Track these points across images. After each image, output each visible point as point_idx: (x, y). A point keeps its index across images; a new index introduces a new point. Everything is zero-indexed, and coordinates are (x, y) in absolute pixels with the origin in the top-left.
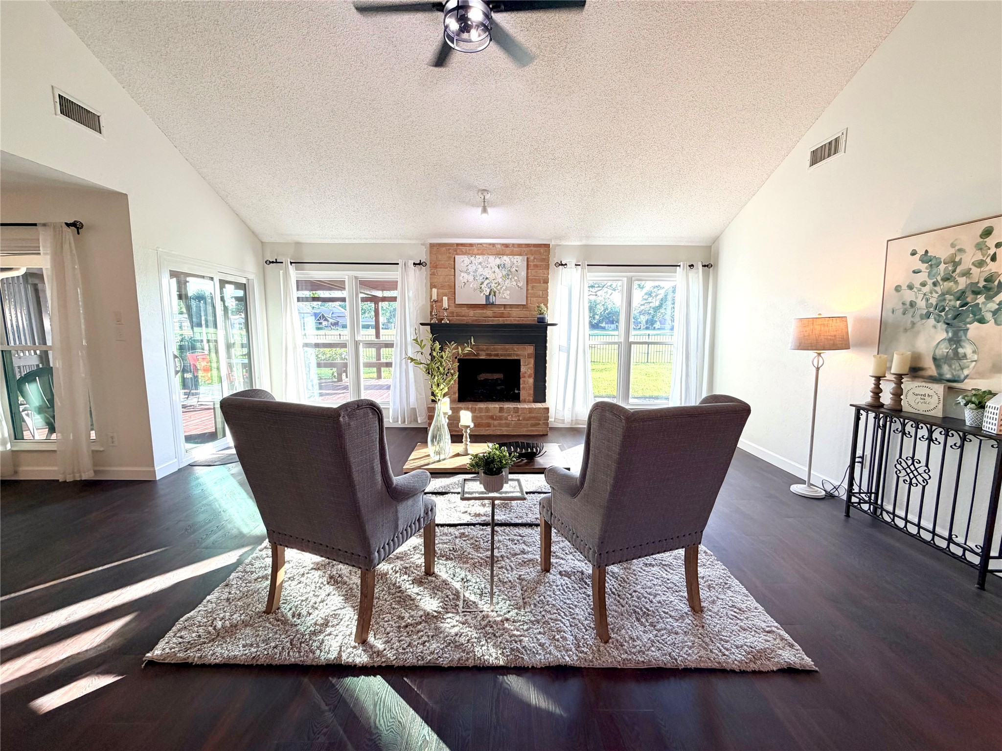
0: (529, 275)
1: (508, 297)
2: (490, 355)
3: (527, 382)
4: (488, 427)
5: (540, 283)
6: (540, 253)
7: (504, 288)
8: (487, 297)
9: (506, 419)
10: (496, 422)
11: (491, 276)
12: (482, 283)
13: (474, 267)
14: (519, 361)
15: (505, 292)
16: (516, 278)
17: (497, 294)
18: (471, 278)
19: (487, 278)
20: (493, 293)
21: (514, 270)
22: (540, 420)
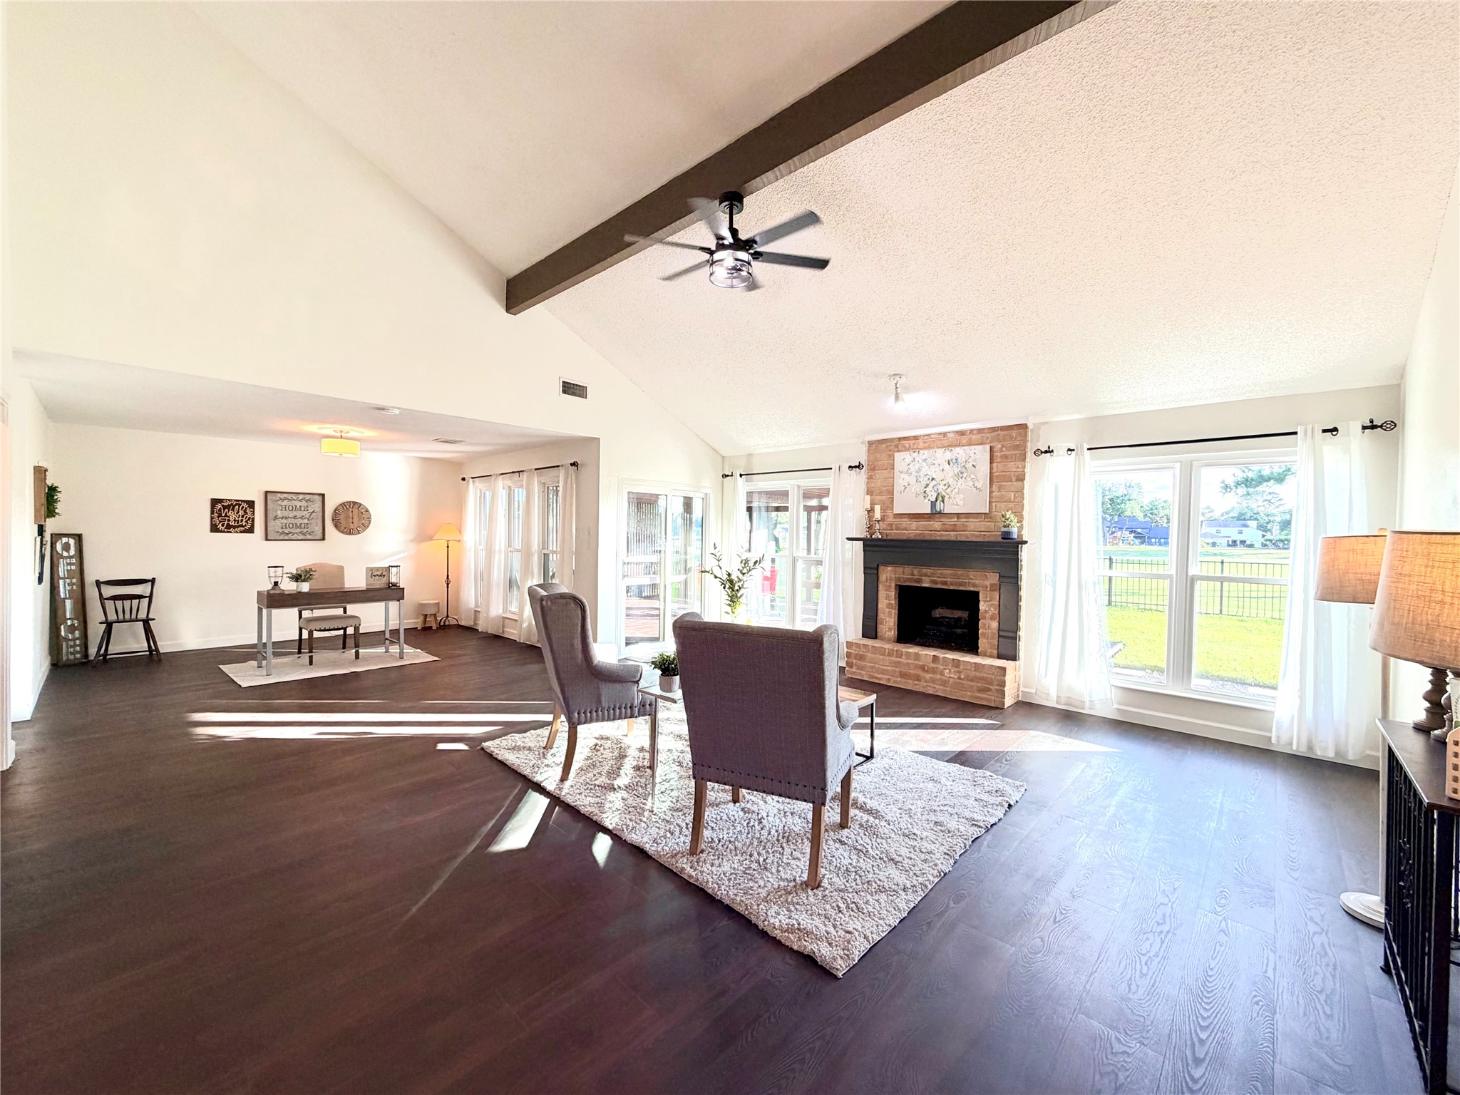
0: (995, 470)
1: (961, 503)
2: (936, 582)
3: (988, 627)
4: (917, 680)
5: (1011, 481)
6: (1011, 438)
7: (956, 490)
8: (933, 504)
9: (942, 674)
10: (928, 676)
11: (938, 476)
12: (927, 485)
13: (917, 466)
14: (977, 594)
15: (957, 496)
16: (973, 476)
17: (946, 499)
18: (912, 480)
19: (933, 479)
20: (940, 499)
21: (970, 465)
22: (992, 685)
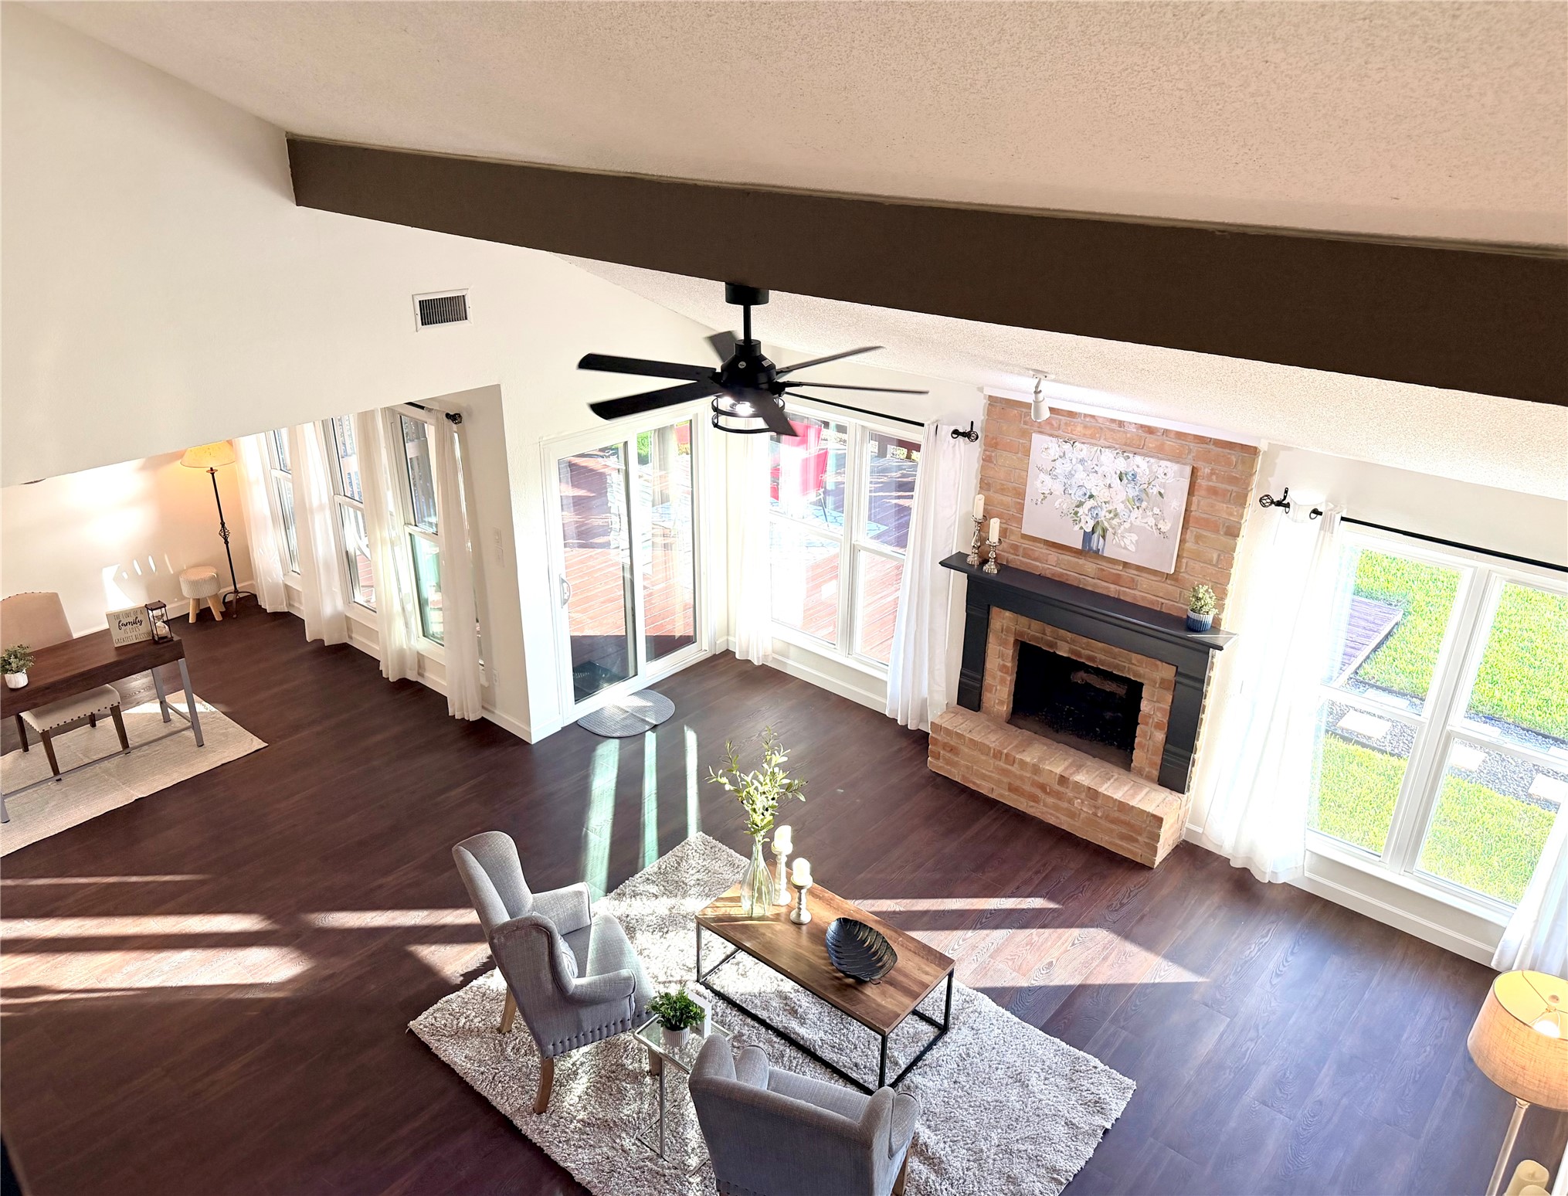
0: (1194, 508)
1: (1132, 548)
2: (1079, 655)
3: (1151, 736)
4: (1034, 801)
5: (1217, 532)
6: (1228, 463)
7: (1127, 525)
8: (1087, 537)
9: (1071, 802)
10: (1050, 800)
11: (1101, 494)
12: (1080, 504)
13: (1068, 467)
14: (1141, 685)
15: (1127, 534)
16: (1156, 510)
17: (1109, 535)
18: (1058, 488)
19: (1091, 496)
20: (1099, 531)
21: (1155, 491)
22: (1140, 834)
